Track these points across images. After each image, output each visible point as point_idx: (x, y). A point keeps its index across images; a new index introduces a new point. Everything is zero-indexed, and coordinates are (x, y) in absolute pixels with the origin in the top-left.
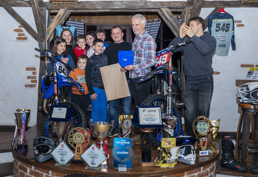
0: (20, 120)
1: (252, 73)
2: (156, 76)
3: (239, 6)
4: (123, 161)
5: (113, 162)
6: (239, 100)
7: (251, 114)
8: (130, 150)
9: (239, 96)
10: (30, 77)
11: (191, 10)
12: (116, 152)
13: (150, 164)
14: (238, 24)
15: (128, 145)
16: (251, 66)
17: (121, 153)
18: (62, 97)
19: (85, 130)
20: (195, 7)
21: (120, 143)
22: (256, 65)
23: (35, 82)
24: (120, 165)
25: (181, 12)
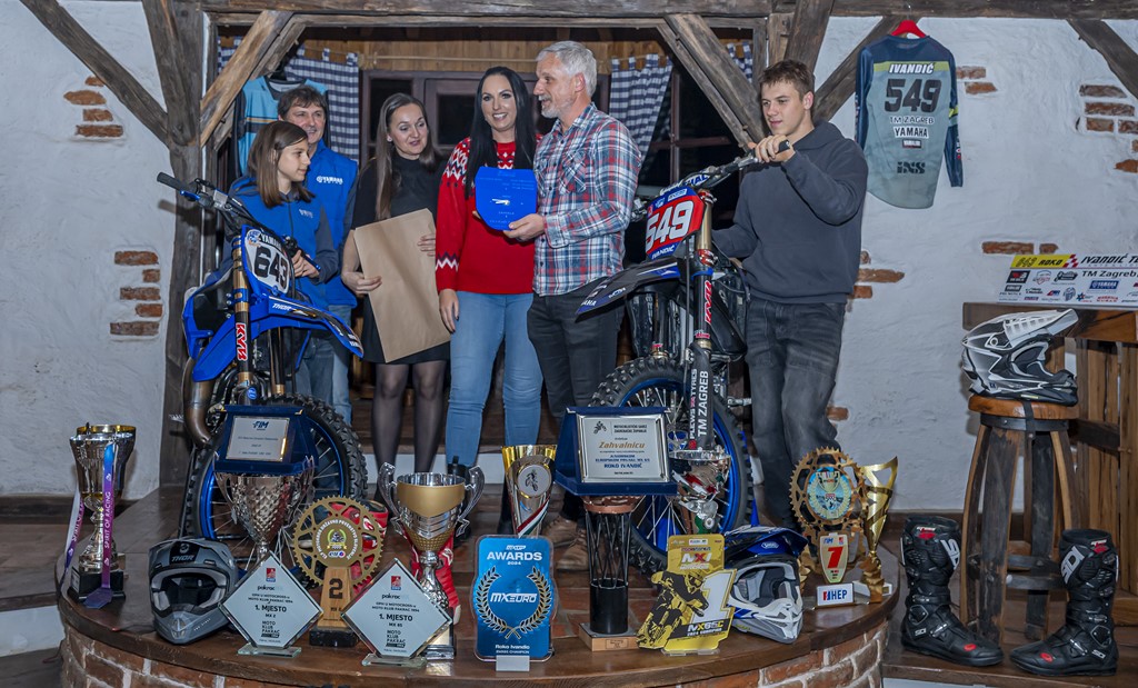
1: (1024, 275)
2: (648, 289)
3: (976, 12)
4: (513, 630)
5: (476, 638)
6: (971, 383)
7: (1018, 440)
8: (542, 583)
9: (971, 369)
10: (134, 290)
11: (788, 26)
12: (488, 597)
13: (624, 642)
14: (972, 81)
15: (537, 567)
16: (1024, 248)
17: (509, 598)
18: (266, 376)
19: (364, 509)
21: (503, 558)
22: (1042, 246)
23: (156, 311)
24: (503, 647)
25: (752, 30)
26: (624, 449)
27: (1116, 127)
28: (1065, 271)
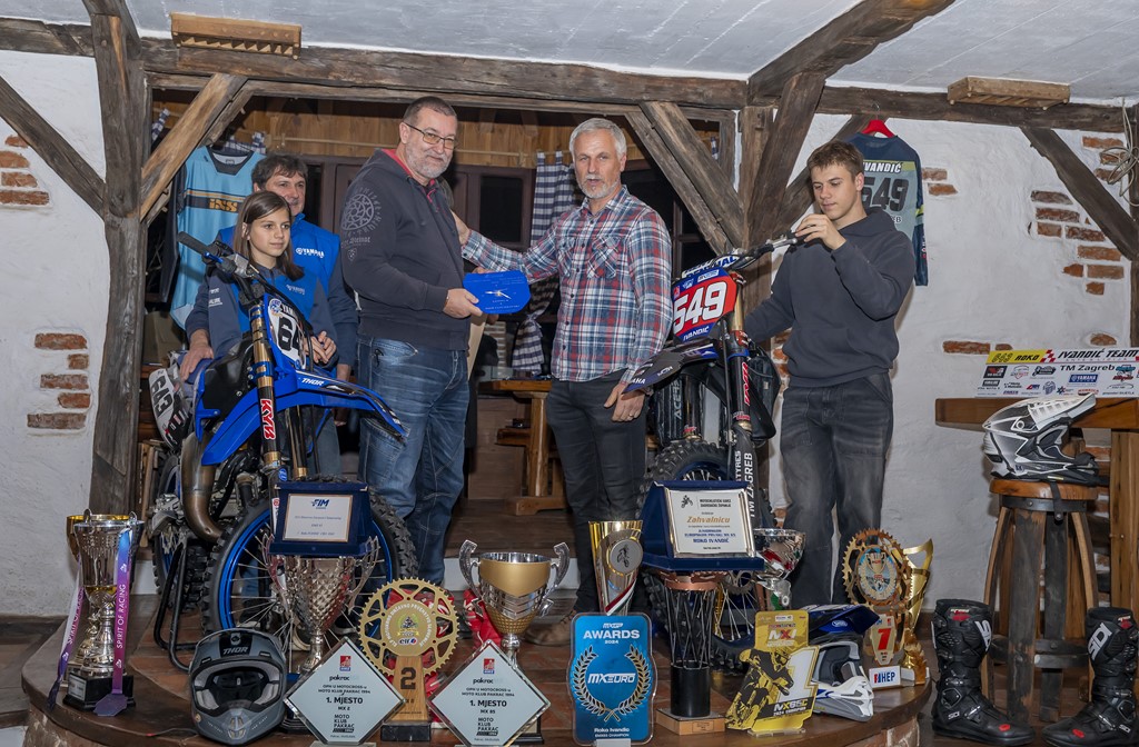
0: (105, 561)
1: (1002, 370)
3: (939, 115)
4: (612, 712)
5: (574, 722)
6: (993, 466)
7: (1042, 520)
8: (640, 662)
9: (996, 452)
10: (58, 377)
12: (585, 679)
13: (711, 724)
14: (935, 182)
15: (634, 645)
17: (607, 678)
20: (790, 103)
21: (600, 637)
22: (998, 345)
23: (81, 401)
24: (603, 730)
25: (718, 123)
26: (709, 524)
27: (1064, 233)
28: (1043, 366)
